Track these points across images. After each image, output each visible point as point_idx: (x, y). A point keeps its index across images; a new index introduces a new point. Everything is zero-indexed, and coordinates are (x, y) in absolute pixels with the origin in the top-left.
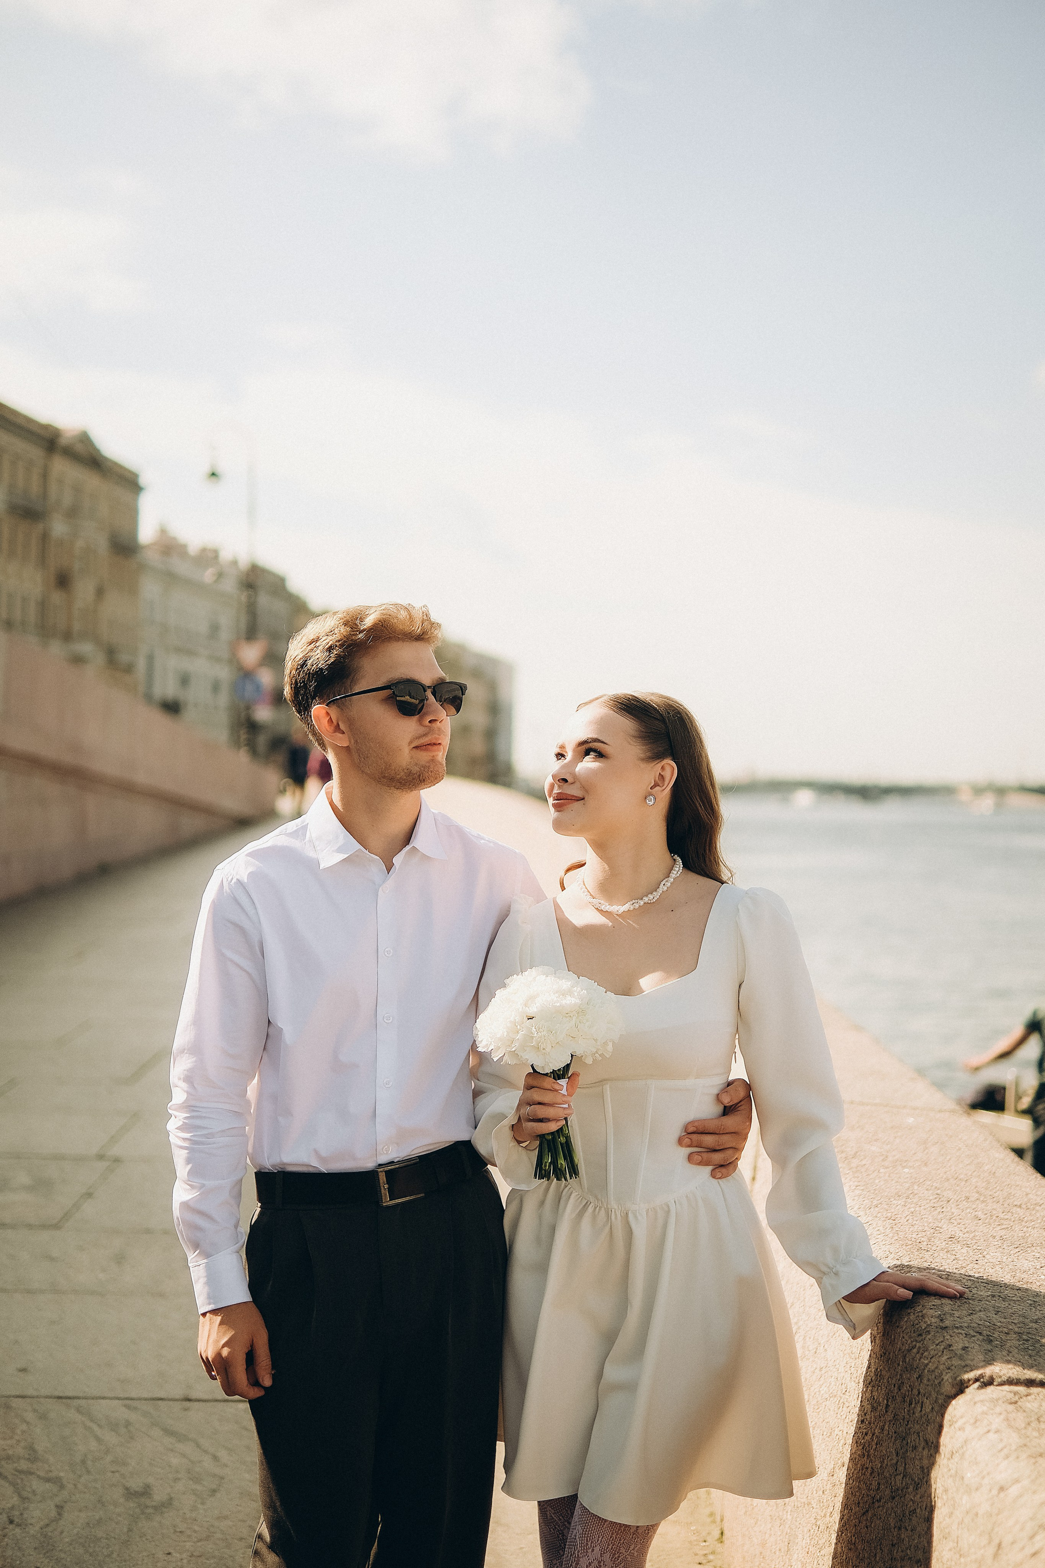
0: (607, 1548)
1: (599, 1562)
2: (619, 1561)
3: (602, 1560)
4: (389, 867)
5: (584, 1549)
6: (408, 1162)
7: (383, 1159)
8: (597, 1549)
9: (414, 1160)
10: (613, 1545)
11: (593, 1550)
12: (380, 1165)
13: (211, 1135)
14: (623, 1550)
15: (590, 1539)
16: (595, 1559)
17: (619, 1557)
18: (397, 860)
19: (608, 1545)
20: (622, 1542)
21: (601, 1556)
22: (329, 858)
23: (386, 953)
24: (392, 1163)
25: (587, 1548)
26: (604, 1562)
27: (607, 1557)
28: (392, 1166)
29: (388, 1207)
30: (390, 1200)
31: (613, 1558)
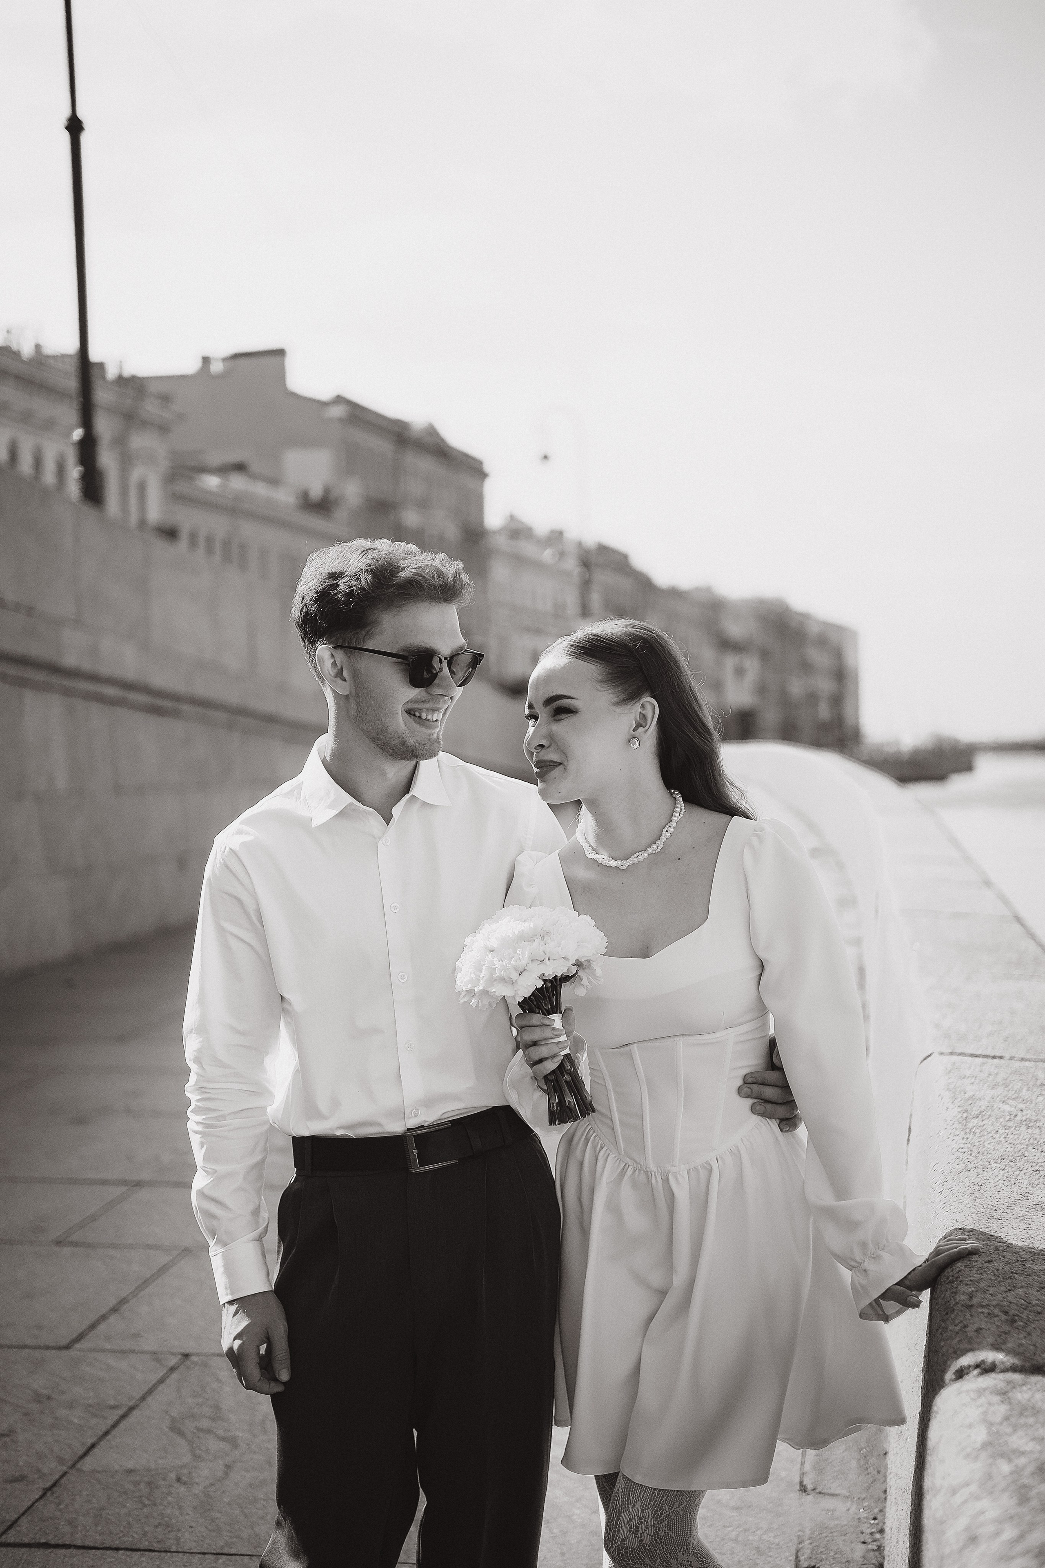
0: (649, 1504)
1: (640, 1518)
2: (662, 1518)
3: (643, 1516)
4: (388, 819)
5: (625, 1503)
6: (439, 1126)
7: (412, 1123)
8: (638, 1504)
9: (446, 1124)
10: (655, 1502)
11: (634, 1506)
12: (408, 1129)
13: (223, 1117)
14: (665, 1507)
15: (632, 1494)
16: (637, 1514)
17: (662, 1514)
18: (396, 811)
19: (650, 1501)
20: (665, 1498)
21: (643, 1512)
22: (322, 815)
23: (393, 910)
24: (422, 1127)
25: (628, 1503)
26: (645, 1518)
27: (649, 1513)
28: (420, 1130)
29: (419, 1174)
30: (420, 1166)
31: (655, 1515)
